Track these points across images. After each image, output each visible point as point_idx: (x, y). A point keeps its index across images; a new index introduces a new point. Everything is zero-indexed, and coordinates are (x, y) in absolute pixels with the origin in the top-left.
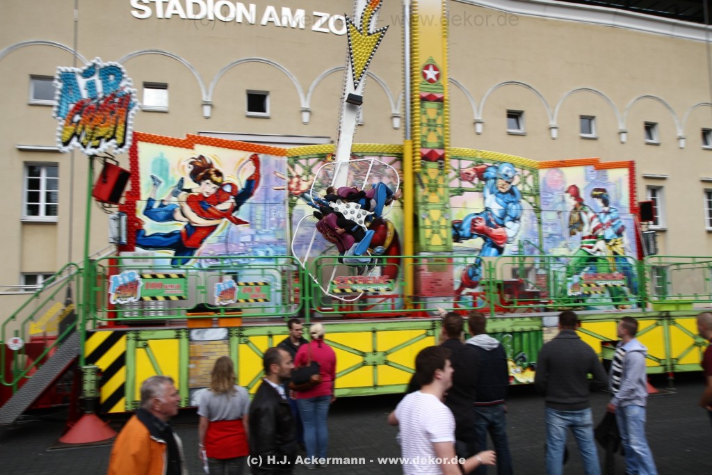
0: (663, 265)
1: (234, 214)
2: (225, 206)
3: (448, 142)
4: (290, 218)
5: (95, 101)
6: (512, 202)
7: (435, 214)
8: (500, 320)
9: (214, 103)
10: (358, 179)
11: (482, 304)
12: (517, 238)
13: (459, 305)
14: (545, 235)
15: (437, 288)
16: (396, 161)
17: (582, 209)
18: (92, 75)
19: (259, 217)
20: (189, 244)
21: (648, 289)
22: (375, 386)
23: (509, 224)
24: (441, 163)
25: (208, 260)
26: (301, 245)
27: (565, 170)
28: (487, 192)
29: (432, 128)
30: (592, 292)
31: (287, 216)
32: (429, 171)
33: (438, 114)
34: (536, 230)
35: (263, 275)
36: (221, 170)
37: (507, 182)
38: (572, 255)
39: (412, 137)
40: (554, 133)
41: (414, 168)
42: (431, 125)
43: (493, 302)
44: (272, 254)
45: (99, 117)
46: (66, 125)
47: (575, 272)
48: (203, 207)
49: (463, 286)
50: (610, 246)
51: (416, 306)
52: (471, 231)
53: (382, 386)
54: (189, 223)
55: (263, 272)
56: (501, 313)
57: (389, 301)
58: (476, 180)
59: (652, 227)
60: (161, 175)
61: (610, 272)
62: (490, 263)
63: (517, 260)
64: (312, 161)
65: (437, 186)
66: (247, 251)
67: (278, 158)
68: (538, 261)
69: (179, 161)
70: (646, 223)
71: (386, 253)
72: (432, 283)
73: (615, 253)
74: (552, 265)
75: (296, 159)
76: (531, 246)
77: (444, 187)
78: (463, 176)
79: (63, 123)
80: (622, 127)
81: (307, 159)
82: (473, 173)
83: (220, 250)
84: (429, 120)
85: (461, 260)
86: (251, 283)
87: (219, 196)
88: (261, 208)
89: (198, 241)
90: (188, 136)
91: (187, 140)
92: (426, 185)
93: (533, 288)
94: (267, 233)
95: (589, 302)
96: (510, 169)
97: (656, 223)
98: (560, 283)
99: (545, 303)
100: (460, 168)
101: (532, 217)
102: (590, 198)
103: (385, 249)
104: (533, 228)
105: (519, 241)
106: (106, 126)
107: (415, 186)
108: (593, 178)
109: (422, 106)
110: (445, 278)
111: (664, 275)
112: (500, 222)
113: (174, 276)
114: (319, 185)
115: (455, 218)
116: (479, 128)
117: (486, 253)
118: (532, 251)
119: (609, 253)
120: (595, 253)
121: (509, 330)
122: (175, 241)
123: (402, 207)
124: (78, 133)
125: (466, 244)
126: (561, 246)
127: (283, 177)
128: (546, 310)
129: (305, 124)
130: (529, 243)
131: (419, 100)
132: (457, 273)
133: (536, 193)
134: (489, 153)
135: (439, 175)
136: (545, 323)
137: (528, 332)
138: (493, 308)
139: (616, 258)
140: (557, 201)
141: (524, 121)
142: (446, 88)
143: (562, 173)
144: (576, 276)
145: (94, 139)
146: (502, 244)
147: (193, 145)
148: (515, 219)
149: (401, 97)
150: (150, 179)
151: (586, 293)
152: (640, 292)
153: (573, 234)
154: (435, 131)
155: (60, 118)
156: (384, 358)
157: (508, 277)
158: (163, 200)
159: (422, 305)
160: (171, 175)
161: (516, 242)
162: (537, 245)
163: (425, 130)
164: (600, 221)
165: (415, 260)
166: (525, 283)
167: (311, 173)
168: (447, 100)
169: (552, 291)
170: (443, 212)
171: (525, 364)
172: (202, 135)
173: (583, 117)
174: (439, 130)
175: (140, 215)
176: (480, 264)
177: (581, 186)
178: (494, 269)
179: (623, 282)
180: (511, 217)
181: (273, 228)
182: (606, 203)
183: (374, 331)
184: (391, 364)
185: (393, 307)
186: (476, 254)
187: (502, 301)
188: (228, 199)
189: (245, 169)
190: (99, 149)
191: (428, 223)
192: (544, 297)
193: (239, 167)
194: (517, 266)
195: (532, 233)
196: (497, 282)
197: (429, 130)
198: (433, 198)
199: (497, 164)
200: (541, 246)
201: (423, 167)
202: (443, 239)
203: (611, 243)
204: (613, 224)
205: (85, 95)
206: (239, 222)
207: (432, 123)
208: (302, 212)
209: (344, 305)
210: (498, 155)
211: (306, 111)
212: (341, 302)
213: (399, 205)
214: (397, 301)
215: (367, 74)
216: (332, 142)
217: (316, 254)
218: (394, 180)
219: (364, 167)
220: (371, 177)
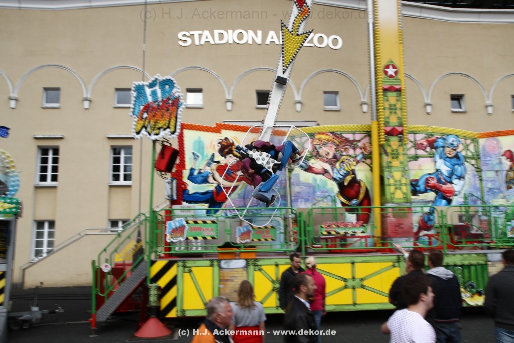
3: (405, 121)
4: (289, 180)
5: (156, 103)
6: (458, 164)
7: (397, 175)
8: (451, 255)
9: (234, 101)
10: (338, 151)
11: (436, 243)
12: (463, 192)
13: (418, 244)
14: (486, 189)
15: (400, 230)
16: (366, 136)
18: (154, 86)
20: (219, 199)
22: (355, 304)
23: (455, 181)
24: (400, 137)
25: (232, 211)
26: (297, 199)
27: (501, 138)
28: (437, 157)
29: (393, 111)
31: (287, 179)
32: (392, 143)
33: (397, 101)
34: (478, 185)
35: (271, 221)
37: (453, 149)
38: (510, 205)
39: (378, 119)
40: (490, 110)
41: (380, 142)
42: (392, 109)
43: (445, 242)
44: (276, 206)
45: (159, 113)
46: (138, 120)
47: (513, 218)
48: (228, 174)
49: (420, 229)
52: (425, 187)
53: (360, 304)
54: (218, 185)
56: (452, 250)
57: (363, 240)
58: (428, 149)
60: (199, 152)
62: (442, 211)
63: (463, 208)
65: (398, 154)
66: (259, 204)
67: (280, 137)
68: (480, 209)
69: (212, 142)
71: (361, 204)
72: (396, 226)
74: (492, 213)
76: (474, 198)
77: (404, 154)
78: (418, 146)
79: (136, 119)
81: (301, 137)
82: (425, 143)
83: (240, 204)
84: (390, 105)
85: (419, 209)
87: (239, 165)
90: (217, 124)
91: (216, 127)
92: (389, 154)
93: (477, 231)
96: (454, 139)
98: (501, 227)
99: (488, 243)
100: (415, 140)
101: (474, 176)
103: (359, 201)
104: (476, 184)
105: (465, 194)
106: (163, 120)
107: (381, 154)
109: (384, 95)
110: (406, 223)
112: (448, 180)
113: (209, 222)
115: (412, 177)
116: (429, 109)
117: (438, 204)
118: (475, 202)
121: (459, 263)
122: (209, 198)
123: (372, 170)
124: (146, 125)
125: (422, 197)
126: (500, 198)
128: (490, 248)
129: (298, 112)
130: (473, 195)
131: (382, 91)
132: (415, 219)
133: (477, 157)
134: (438, 128)
135: (399, 145)
136: (489, 259)
137: (475, 265)
138: (445, 246)
140: (495, 163)
141: (465, 103)
142: (403, 81)
143: (497, 141)
145: (155, 129)
146: (450, 196)
147: (220, 130)
148: (460, 178)
149: (368, 90)
150: (192, 155)
153: (509, 188)
154: (395, 113)
155: (134, 116)
156: (361, 283)
157: (456, 222)
158: (201, 169)
159: (389, 244)
160: (206, 152)
161: (462, 195)
162: (480, 197)
163: (387, 113)
165: (382, 210)
166: (470, 226)
168: (404, 90)
169: (494, 233)
170: (403, 173)
171: (474, 290)
172: (226, 123)
174: (398, 112)
175: (185, 180)
176: (433, 212)
178: (445, 216)
180: (457, 176)
183: (353, 263)
184: (367, 288)
185: (366, 245)
186: (430, 205)
187: (452, 240)
190: (159, 136)
191: (391, 181)
192: (487, 237)
194: (464, 213)
195: (475, 188)
196: (448, 226)
197: (391, 113)
198: (395, 163)
199: (444, 136)
200: (483, 198)
201: (387, 140)
202: (403, 194)
205: (150, 99)
207: (393, 108)
208: (298, 175)
209: (330, 243)
210: (445, 129)
211: (299, 103)
212: (327, 241)
213: (368, 168)
214: (370, 240)
215: (342, 74)
216: (318, 124)
217: (309, 206)
218: (365, 150)
219: (342, 142)
220: (347, 148)
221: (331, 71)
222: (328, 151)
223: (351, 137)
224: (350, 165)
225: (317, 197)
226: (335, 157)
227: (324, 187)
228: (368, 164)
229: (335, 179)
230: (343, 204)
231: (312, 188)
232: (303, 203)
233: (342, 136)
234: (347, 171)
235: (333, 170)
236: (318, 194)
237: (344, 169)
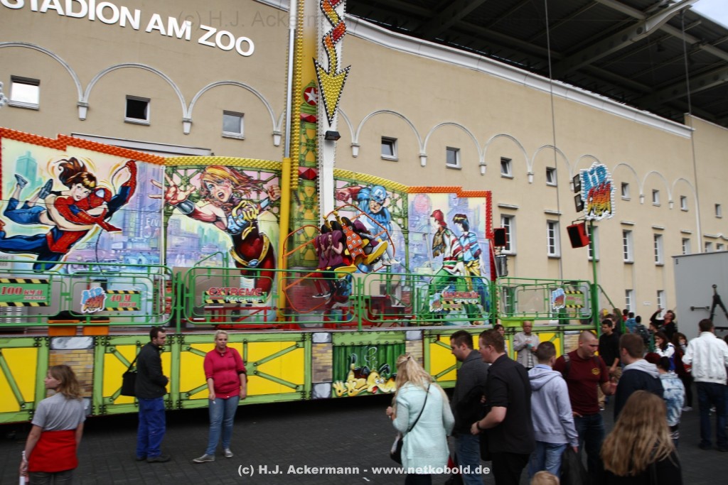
0: (511, 286)
1: (106, 221)
2: (98, 211)
3: (320, 163)
4: (165, 227)
6: (383, 222)
7: (310, 231)
8: (367, 333)
9: (91, 106)
10: (236, 193)
13: (329, 318)
14: (411, 255)
15: (309, 301)
16: (274, 177)
17: (444, 232)
19: (132, 224)
20: (55, 248)
21: (499, 307)
24: (315, 182)
25: (75, 266)
26: (176, 255)
27: (432, 196)
29: (311, 148)
30: (451, 309)
31: (163, 225)
32: (306, 189)
34: (403, 250)
35: (134, 283)
36: (95, 175)
37: (378, 203)
38: (434, 274)
39: (291, 156)
40: (424, 161)
41: (291, 186)
43: (361, 316)
44: (144, 262)
47: (437, 290)
48: (73, 212)
49: (333, 300)
50: (468, 267)
51: (287, 319)
54: (56, 227)
55: (134, 280)
56: (369, 326)
57: (262, 313)
58: (350, 201)
59: (504, 251)
61: (467, 290)
62: (359, 279)
63: (384, 277)
64: (190, 172)
65: (313, 204)
66: (118, 259)
67: (156, 167)
68: (404, 278)
69: (48, 162)
70: (499, 248)
71: (261, 266)
72: (303, 296)
73: (472, 274)
74: (416, 283)
75: (175, 168)
78: (338, 196)
80: (482, 160)
81: (186, 170)
82: (347, 193)
83: (90, 256)
84: (308, 140)
86: (121, 291)
87: (91, 201)
88: (135, 216)
89: (65, 246)
90: (59, 136)
91: (58, 141)
92: (302, 203)
93: (398, 304)
94: (141, 241)
95: (447, 318)
96: (381, 191)
97: (508, 248)
98: (423, 300)
99: (410, 318)
101: (401, 238)
102: (453, 222)
103: (259, 261)
104: (401, 247)
107: (291, 202)
108: (455, 205)
109: (302, 126)
111: (513, 295)
113: (36, 281)
114: (197, 196)
116: (355, 151)
118: (399, 270)
119: (467, 274)
120: (455, 273)
121: (374, 342)
122: (39, 245)
123: (278, 222)
126: (425, 265)
127: (160, 185)
128: (410, 325)
129: (186, 134)
131: (299, 120)
133: (404, 216)
134: (364, 175)
135: (315, 193)
136: (408, 337)
137: (392, 345)
138: (360, 322)
139: (472, 278)
140: (423, 224)
141: (398, 147)
143: (428, 198)
144: (437, 294)
147: (65, 146)
149: (283, 116)
150: (15, 178)
151: (446, 309)
152: (491, 310)
153: (436, 255)
154: (313, 151)
156: (254, 369)
157: (376, 293)
158: (27, 202)
159: (293, 318)
160: (38, 176)
162: (404, 265)
163: (303, 150)
164: (460, 243)
165: (288, 274)
166: (391, 299)
167: (189, 184)
169: (416, 307)
171: (389, 375)
172: (76, 137)
173: (448, 149)
176: (350, 281)
177: (445, 212)
178: (363, 285)
179: (477, 301)
181: (147, 237)
182: (466, 228)
183: (245, 342)
184: (261, 374)
185: (265, 320)
187: (370, 316)
188: (101, 204)
189: (121, 175)
191: (302, 238)
192: (408, 312)
193: (115, 172)
194: (384, 283)
196: (364, 298)
197: (308, 150)
198: (308, 215)
199: (370, 186)
200: (407, 265)
201: (300, 184)
203: (469, 265)
204: (471, 247)
206: (111, 228)
207: (310, 143)
208: (178, 222)
209: (217, 315)
210: (373, 178)
211: (188, 122)
212: (213, 313)
213: (275, 219)
214: (269, 312)
215: (251, 91)
216: (213, 154)
217: (191, 264)
218: (272, 196)
219: (243, 181)
220: (249, 191)
221: (236, 84)
222: (223, 191)
223: (255, 176)
224: (251, 212)
225: (204, 253)
226: (231, 200)
227: (214, 240)
228: (274, 214)
229: (229, 231)
230: (237, 264)
231: (197, 241)
232: (183, 260)
233: (242, 174)
234: (246, 220)
235: (227, 218)
236: (205, 249)
237: (243, 218)
